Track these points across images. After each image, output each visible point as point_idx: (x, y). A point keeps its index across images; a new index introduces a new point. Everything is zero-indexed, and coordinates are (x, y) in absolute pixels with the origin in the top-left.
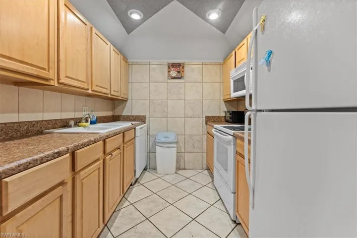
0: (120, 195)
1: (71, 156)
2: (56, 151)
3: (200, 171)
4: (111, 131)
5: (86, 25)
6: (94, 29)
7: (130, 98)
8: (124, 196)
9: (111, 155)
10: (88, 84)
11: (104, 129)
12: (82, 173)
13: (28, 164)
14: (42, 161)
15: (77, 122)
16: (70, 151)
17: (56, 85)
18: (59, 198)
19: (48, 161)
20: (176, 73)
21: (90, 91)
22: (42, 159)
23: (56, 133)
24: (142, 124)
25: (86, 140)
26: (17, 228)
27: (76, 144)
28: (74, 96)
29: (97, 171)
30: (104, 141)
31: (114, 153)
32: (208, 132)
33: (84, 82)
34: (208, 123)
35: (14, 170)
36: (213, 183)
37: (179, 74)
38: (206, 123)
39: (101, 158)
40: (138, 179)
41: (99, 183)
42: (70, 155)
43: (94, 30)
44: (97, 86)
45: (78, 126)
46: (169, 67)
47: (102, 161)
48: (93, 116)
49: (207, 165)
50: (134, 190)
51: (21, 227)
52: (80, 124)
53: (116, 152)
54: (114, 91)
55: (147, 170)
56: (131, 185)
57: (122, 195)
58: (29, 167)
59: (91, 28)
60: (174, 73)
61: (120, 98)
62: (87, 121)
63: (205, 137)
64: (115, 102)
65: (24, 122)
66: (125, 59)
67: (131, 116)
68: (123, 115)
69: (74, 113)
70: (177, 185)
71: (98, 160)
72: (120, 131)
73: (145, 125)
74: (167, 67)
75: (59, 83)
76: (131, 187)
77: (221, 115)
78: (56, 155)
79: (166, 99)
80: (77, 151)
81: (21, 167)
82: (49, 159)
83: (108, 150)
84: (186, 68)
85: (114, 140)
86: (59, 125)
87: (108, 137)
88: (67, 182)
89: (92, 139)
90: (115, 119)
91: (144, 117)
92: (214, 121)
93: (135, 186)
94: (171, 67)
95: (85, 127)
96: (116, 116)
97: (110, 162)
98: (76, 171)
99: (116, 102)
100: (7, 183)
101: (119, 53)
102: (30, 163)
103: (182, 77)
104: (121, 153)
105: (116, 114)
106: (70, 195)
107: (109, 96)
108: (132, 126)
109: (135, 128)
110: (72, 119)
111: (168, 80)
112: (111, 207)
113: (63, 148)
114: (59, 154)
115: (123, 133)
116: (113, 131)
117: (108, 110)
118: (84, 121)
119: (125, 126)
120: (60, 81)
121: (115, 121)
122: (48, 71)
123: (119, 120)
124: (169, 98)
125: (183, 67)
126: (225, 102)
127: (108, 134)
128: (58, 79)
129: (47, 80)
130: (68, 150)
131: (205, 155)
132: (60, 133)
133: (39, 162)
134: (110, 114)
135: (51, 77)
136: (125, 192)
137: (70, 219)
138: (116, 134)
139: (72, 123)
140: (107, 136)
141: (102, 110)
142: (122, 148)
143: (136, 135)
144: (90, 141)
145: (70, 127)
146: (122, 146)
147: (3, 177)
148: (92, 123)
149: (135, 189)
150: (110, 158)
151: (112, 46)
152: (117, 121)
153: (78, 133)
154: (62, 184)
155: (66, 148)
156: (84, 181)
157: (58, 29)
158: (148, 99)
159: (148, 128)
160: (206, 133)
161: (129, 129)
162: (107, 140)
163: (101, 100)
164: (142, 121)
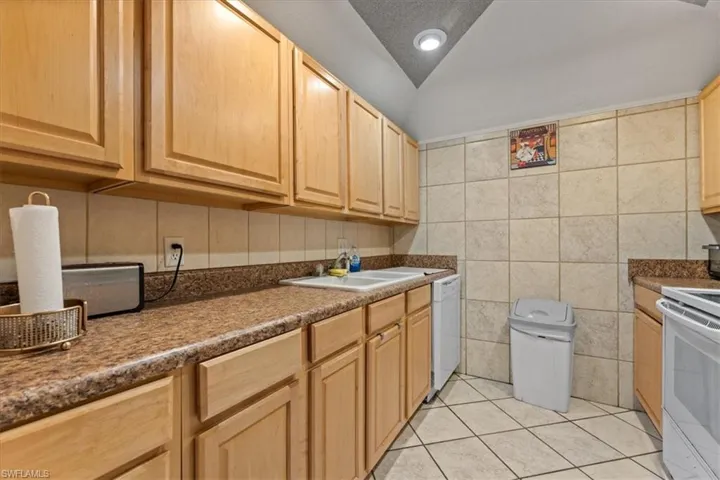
0: (400, 421)
1: (305, 333)
2: (280, 321)
3: (613, 410)
4: (380, 289)
5: (338, 89)
6: (351, 92)
7: (423, 220)
8: (408, 423)
9: (379, 337)
10: (343, 198)
11: (370, 283)
12: (324, 366)
13: (235, 341)
14: (257, 338)
15: (329, 267)
16: (302, 323)
17: (292, 204)
18: (285, 407)
19: (266, 339)
20: (533, 152)
21: (346, 211)
22: (257, 335)
23: (296, 286)
24: (448, 275)
25: (330, 305)
26: (220, 446)
27: (314, 311)
28: (323, 221)
29: (352, 366)
30: (367, 308)
31: (385, 334)
32: (637, 306)
33: (336, 195)
34: (640, 279)
35: (215, 349)
36: (660, 459)
37: (541, 154)
38: (632, 279)
39: (360, 342)
40: (438, 392)
41: (357, 388)
42: (302, 331)
43: (353, 96)
44: (358, 200)
45: (330, 274)
46: (513, 141)
47: (362, 346)
48: (355, 257)
49: (635, 397)
50: (431, 413)
51: (227, 444)
52: (332, 270)
53: (391, 330)
54: (391, 207)
55: (462, 376)
56: (425, 402)
57: (404, 422)
58: (237, 346)
59: (347, 93)
60: (526, 154)
61: (403, 221)
62: (344, 267)
63: (627, 319)
64: (394, 228)
65: (254, 266)
66: (413, 141)
67: (426, 256)
68: (409, 253)
69: (323, 251)
70: (537, 431)
71: (354, 344)
72: (398, 289)
73: (454, 276)
74: (507, 141)
75: (295, 200)
76: (425, 406)
77: (692, 257)
78: (279, 330)
79: (506, 217)
80: (315, 325)
81: (226, 346)
82: (268, 335)
83: (374, 326)
84: (562, 136)
85: (386, 305)
86: (302, 271)
87: (373, 300)
88: (297, 381)
89: (343, 303)
90: (395, 261)
91: (454, 258)
92: (663, 276)
93: (433, 406)
94: (518, 140)
95: (339, 276)
96: (396, 256)
97: (378, 350)
98: (314, 361)
99: (397, 229)
100: (205, 369)
101: (400, 131)
102: (238, 341)
103: (549, 160)
104: (400, 334)
105: (397, 253)
106: (303, 402)
107: (382, 217)
108: (426, 278)
109: (432, 284)
110: (321, 262)
111: (511, 172)
112: (379, 441)
113: (292, 317)
114: (284, 328)
115: (406, 292)
116: (385, 287)
117: (381, 245)
118: (339, 265)
119: (411, 278)
120: (298, 197)
121: (394, 266)
122: (280, 182)
123: (403, 265)
124: (513, 216)
125: (553, 134)
126: (705, 215)
127: (374, 295)
128: (295, 194)
129: (278, 196)
130: (300, 321)
131: (627, 368)
132: (301, 286)
133: (252, 339)
134: (385, 251)
135: (282, 192)
136: (410, 414)
137: (304, 447)
138: (389, 295)
139: (320, 268)
140: (372, 298)
141: (372, 246)
142: (402, 324)
143: (435, 299)
144: (339, 306)
145: (317, 275)
146: (403, 319)
147: (201, 359)
148: (353, 269)
149: (434, 412)
150: (378, 342)
151: (385, 118)
152: (398, 265)
153: (325, 288)
154: (290, 381)
155: (295, 318)
156: (327, 382)
157: (294, 107)
158: (463, 219)
159: (463, 284)
160: (630, 305)
161: (418, 285)
162: (371, 306)
163: (369, 225)
164: (448, 268)
